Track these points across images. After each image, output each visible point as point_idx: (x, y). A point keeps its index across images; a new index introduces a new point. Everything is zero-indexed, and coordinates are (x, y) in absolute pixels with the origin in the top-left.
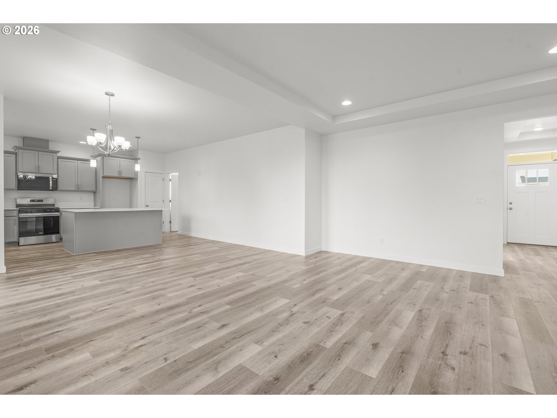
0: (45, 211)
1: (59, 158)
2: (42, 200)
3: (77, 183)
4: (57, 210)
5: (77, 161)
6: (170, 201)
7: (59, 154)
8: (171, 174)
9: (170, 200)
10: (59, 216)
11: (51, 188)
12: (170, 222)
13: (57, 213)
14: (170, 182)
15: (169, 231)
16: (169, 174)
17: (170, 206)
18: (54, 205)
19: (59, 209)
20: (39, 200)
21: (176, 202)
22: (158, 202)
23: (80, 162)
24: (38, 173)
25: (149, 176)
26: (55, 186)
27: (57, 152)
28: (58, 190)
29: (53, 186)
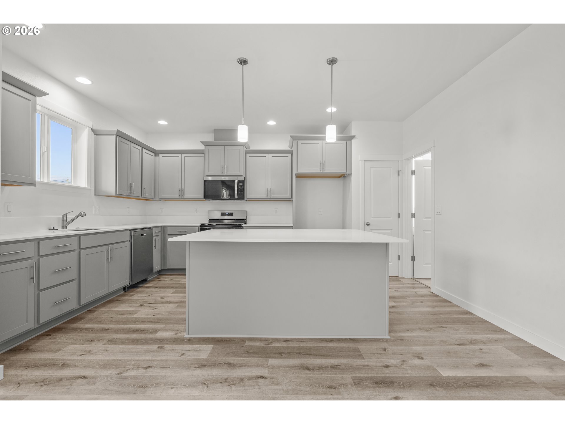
1: (248, 152)
2: (233, 213)
3: (267, 187)
6: (413, 216)
8: (414, 160)
9: (413, 212)
11: (236, 197)
12: (413, 258)
14: (414, 176)
15: (410, 275)
16: (409, 159)
17: (414, 226)
18: (246, 219)
20: (230, 213)
21: (426, 218)
22: (389, 217)
23: (271, 155)
24: (224, 176)
25: (371, 168)
26: (242, 193)
27: (243, 144)
28: (246, 199)
29: (240, 193)
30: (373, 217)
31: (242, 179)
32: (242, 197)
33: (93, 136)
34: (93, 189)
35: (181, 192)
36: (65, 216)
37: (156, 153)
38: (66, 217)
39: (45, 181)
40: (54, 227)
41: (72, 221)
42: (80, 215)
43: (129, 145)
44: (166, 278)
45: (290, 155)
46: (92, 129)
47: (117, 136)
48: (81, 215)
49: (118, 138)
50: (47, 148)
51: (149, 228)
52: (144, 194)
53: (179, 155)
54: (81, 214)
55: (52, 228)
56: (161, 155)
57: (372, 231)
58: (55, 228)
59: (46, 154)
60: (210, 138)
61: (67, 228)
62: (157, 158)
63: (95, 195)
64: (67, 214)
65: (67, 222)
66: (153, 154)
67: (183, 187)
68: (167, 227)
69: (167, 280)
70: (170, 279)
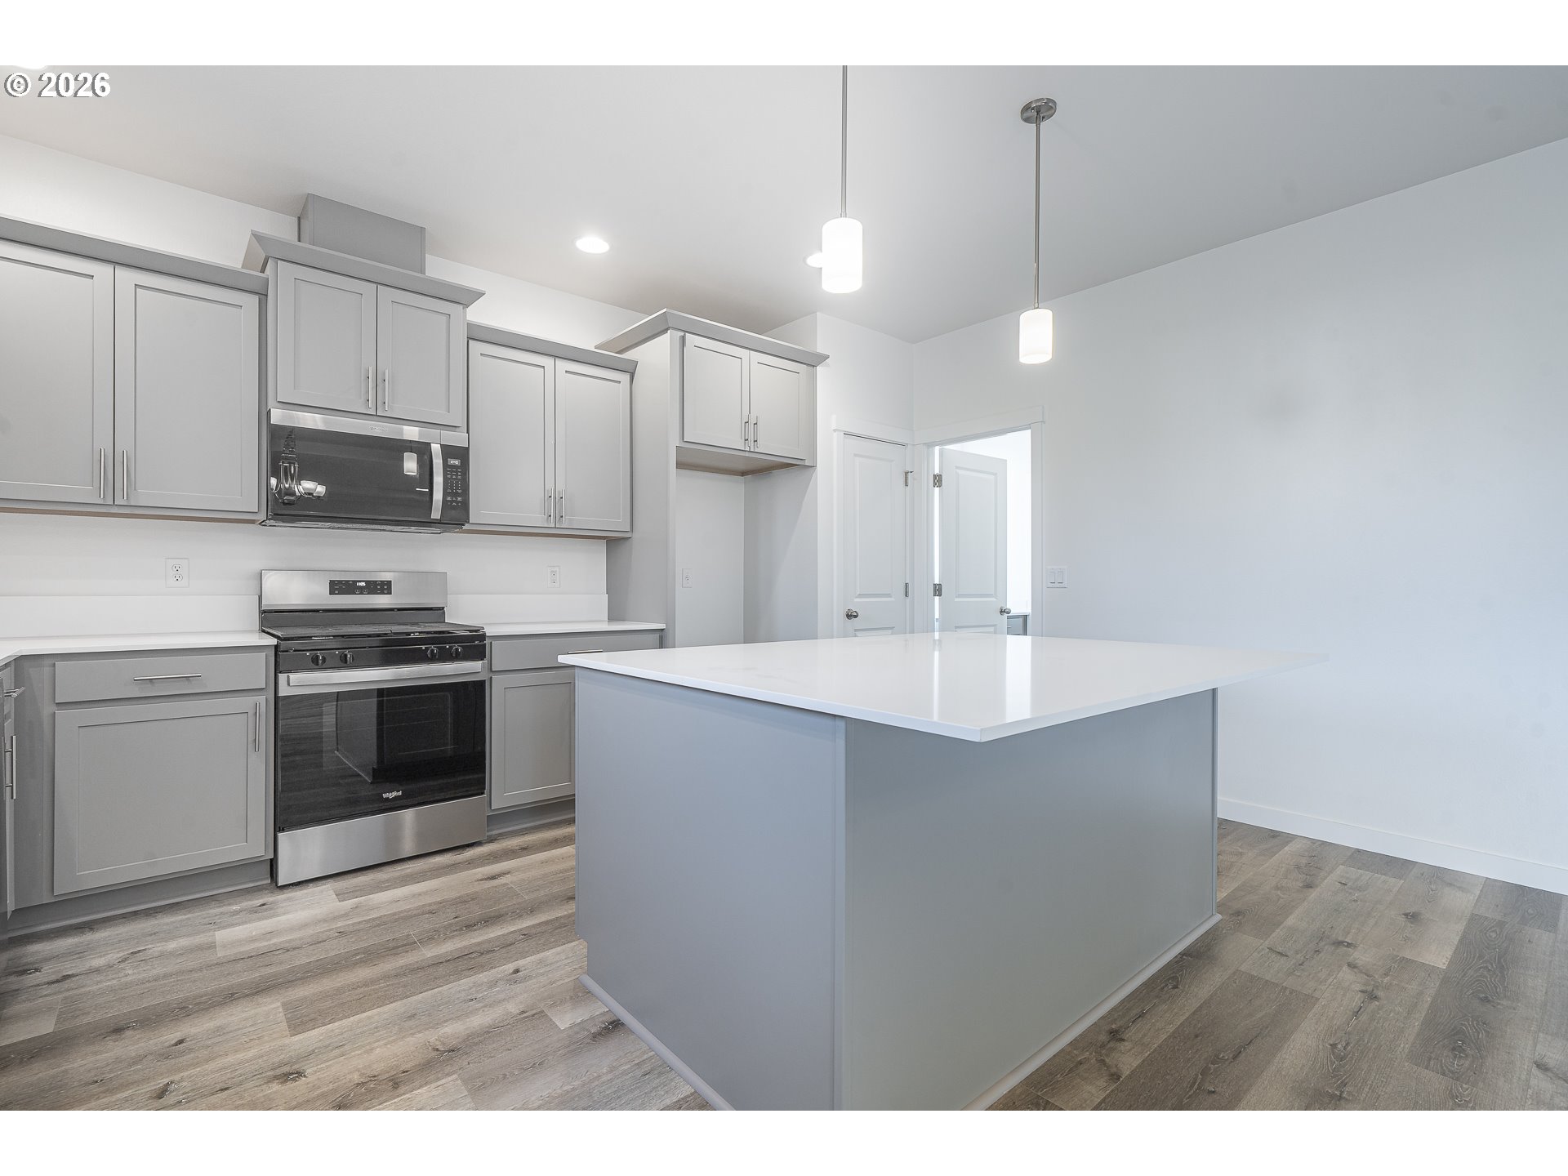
1: (476, 334)
2: (390, 583)
3: (550, 485)
4: (474, 645)
5: (552, 361)
6: (938, 590)
7: (477, 314)
8: (937, 449)
9: (937, 598)
10: (482, 683)
11: (436, 514)
13: (475, 665)
14: (937, 490)
17: (937, 616)
18: (443, 608)
19: (483, 637)
20: (374, 584)
21: (959, 596)
22: (888, 595)
23: (563, 365)
24: (376, 418)
25: (855, 455)
26: (459, 499)
27: (465, 297)
28: (465, 527)
29: (449, 499)
30: (860, 596)
31: (457, 439)
32: (456, 516)
35: (115, 472)
44: (79, 953)
45: (627, 376)
53: (100, 270)
57: (858, 633)
60: (280, 228)
67: (125, 444)
69: (110, 966)
70: (121, 954)
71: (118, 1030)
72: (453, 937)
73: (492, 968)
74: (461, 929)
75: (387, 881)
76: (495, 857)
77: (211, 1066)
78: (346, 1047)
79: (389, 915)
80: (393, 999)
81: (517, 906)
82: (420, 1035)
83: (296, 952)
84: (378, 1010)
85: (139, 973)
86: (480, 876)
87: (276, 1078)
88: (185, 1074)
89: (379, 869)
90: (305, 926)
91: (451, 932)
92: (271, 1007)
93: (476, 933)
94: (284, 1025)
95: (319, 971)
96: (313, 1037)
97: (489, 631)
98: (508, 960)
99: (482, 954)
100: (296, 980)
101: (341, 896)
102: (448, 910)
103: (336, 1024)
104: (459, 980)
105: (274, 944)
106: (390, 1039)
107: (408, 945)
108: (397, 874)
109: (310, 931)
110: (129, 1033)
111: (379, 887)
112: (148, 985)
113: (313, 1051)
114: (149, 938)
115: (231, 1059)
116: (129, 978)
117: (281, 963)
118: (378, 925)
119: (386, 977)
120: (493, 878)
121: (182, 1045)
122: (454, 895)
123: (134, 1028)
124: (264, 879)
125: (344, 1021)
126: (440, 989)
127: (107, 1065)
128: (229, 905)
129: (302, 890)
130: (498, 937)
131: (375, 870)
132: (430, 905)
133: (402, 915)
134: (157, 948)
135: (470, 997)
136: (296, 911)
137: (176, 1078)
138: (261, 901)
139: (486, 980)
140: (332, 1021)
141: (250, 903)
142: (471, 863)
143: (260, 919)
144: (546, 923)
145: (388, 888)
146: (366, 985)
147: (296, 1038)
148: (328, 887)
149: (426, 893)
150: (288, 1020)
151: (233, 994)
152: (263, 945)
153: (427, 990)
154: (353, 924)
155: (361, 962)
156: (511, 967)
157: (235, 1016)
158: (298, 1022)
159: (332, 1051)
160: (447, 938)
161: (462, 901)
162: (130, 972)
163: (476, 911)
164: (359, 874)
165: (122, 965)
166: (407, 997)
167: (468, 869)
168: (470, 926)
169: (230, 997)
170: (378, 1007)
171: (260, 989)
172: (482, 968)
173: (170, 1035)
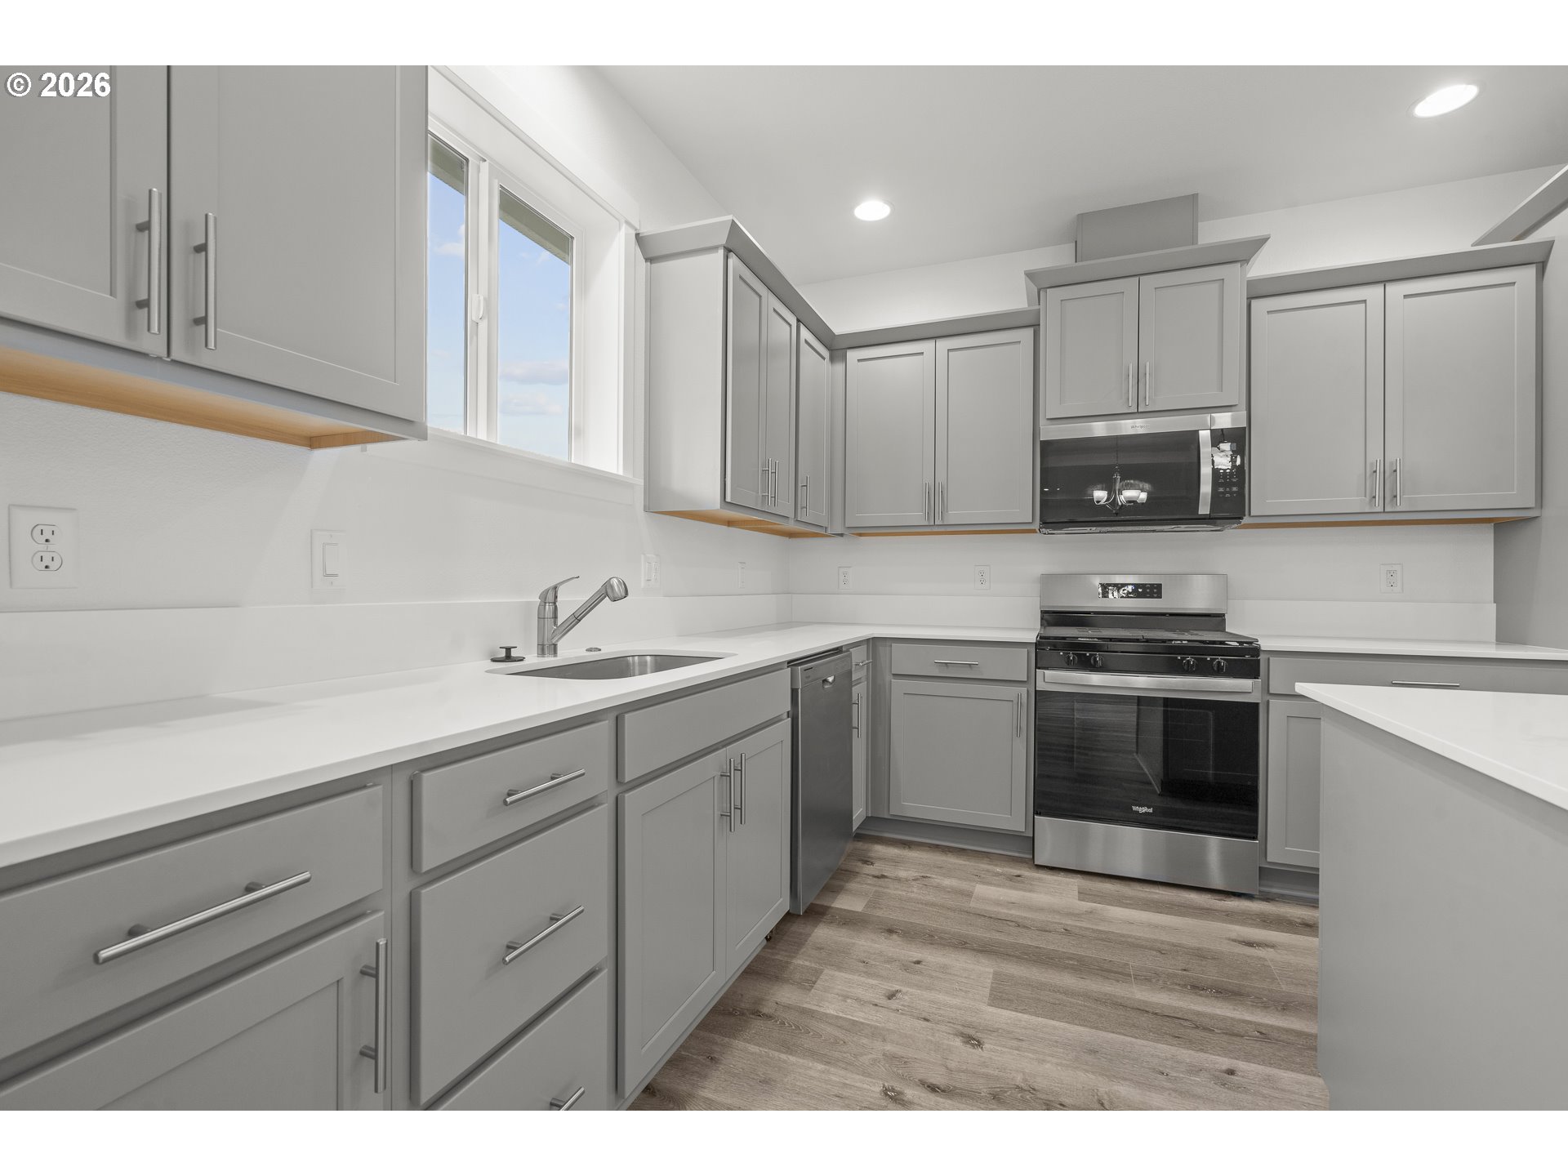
0: (1172, 659)
1: (1259, 291)
2: (1159, 586)
3: (1375, 455)
4: (1246, 660)
5: (1379, 289)
10: (1255, 707)
11: (1204, 509)
13: (1246, 684)
18: (1224, 615)
19: (1256, 651)
20: (1143, 586)
23: (1396, 290)
24: (1138, 414)
26: (1235, 489)
27: (1245, 251)
28: (1246, 520)
29: (1221, 490)
31: (1234, 420)
32: (1232, 511)
33: (642, 265)
34: (640, 482)
35: (935, 497)
36: (550, 597)
37: (837, 347)
38: (555, 603)
39: (480, 437)
40: (508, 650)
41: (577, 618)
42: (606, 592)
43: (763, 298)
44: (896, 862)
45: (1534, 271)
46: (637, 235)
47: (728, 251)
48: (609, 591)
49: (730, 261)
50: (488, 301)
51: (838, 650)
52: (802, 508)
53: (926, 347)
54: (612, 587)
55: (503, 654)
56: (852, 356)
58: (514, 653)
59: (483, 326)
60: (1056, 257)
61: (555, 653)
62: (839, 367)
63: (647, 509)
64: (555, 588)
65: (555, 624)
66: (825, 353)
67: (941, 478)
68: (888, 643)
69: (907, 880)
70: (917, 874)
71: (891, 931)
72: (1171, 990)
73: (1201, 1050)
74: (1185, 986)
75: (1131, 898)
76: (1266, 921)
77: (926, 994)
78: (1024, 1043)
79: (1117, 934)
80: (1084, 1022)
81: (1266, 992)
82: (1093, 1077)
83: (1025, 930)
84: (1067, 1025)
85: (919, 894)
86: (1233, 935)
87: (962, 1035)
88: (911, 990)
89: (1127, 883)
90: (1041, 910)
91: (1172, 984)
92: (984, 969)
93: (1201, 999)
94: (988, 991)
95: (1034, 958)
96: (1004, 1016)
97: (1265, 644)
98: (1227, 1052)
99: (1197, 1027)
100: (1013, 956)
101: (1083, 895)
102: (1179, 958)
103: (1026, 1016)
104: (1158, 1041)
105: (1011, 915)
106: (1064, 1062)
107: (1119, 973)
108: (1142, 895)
109: (1041, 917)
110: (895, 936)
111: (1120, 902)
112: (920, 906)
113: (998, 1029)
114: (936, 870)
115: (941, 997)
116: (913, 895)
117: (1009, 934)
118: (1103, 940)
119: (1086, 996)
120: (1250, 944)
121: (919, 966)
122: (1193, 943)
123: (899, 936)
124: (1027, 853)
125: (1033, 1017)
126: (1134, 1040)
127: (874, 954)
128: (996, 865)
129: (1053, 875)
130: (1224, 1019)
131: (1123, 882)
132: (1162, 942)
133: (1129, 940)
134: (938, 879)
135: (1161, 1069)
136: (1041, 893)
137: (904, 989)
138: (1017, 872)
139: (1188, 1060)
140: (1023, 1011)
141: (1012, 870)
142: (1230, 916)
143: (1011, 888)
144: (1299, 1034)
145: (1127, 906)
146: (1066, 993)
147: (991, 1009)
148: (1075, 882)
149: (1164, 928)
150: (992, 989)
151: (966, 943)
152: (1004, 911)
153: (1120, 1033)
154: (1081, 928)
155: (1072, 969)
156: (1225, 1062)
157: (960, 962)
158: (1000, 996)
159: (1012, 1039)
160: (1165, 988)
161: (1200, 955)
162: (915, 890)
163: (1211, 974)
164: (1107, 880)
165: (913, 883)
166: (1097, 1028)
167: (1224, 921)
168: (1197, 988)
169: (962, 944)
170: (1067, 1022)
171: (985, 949)
172: (1190, 1043)
173: (914, 953)
